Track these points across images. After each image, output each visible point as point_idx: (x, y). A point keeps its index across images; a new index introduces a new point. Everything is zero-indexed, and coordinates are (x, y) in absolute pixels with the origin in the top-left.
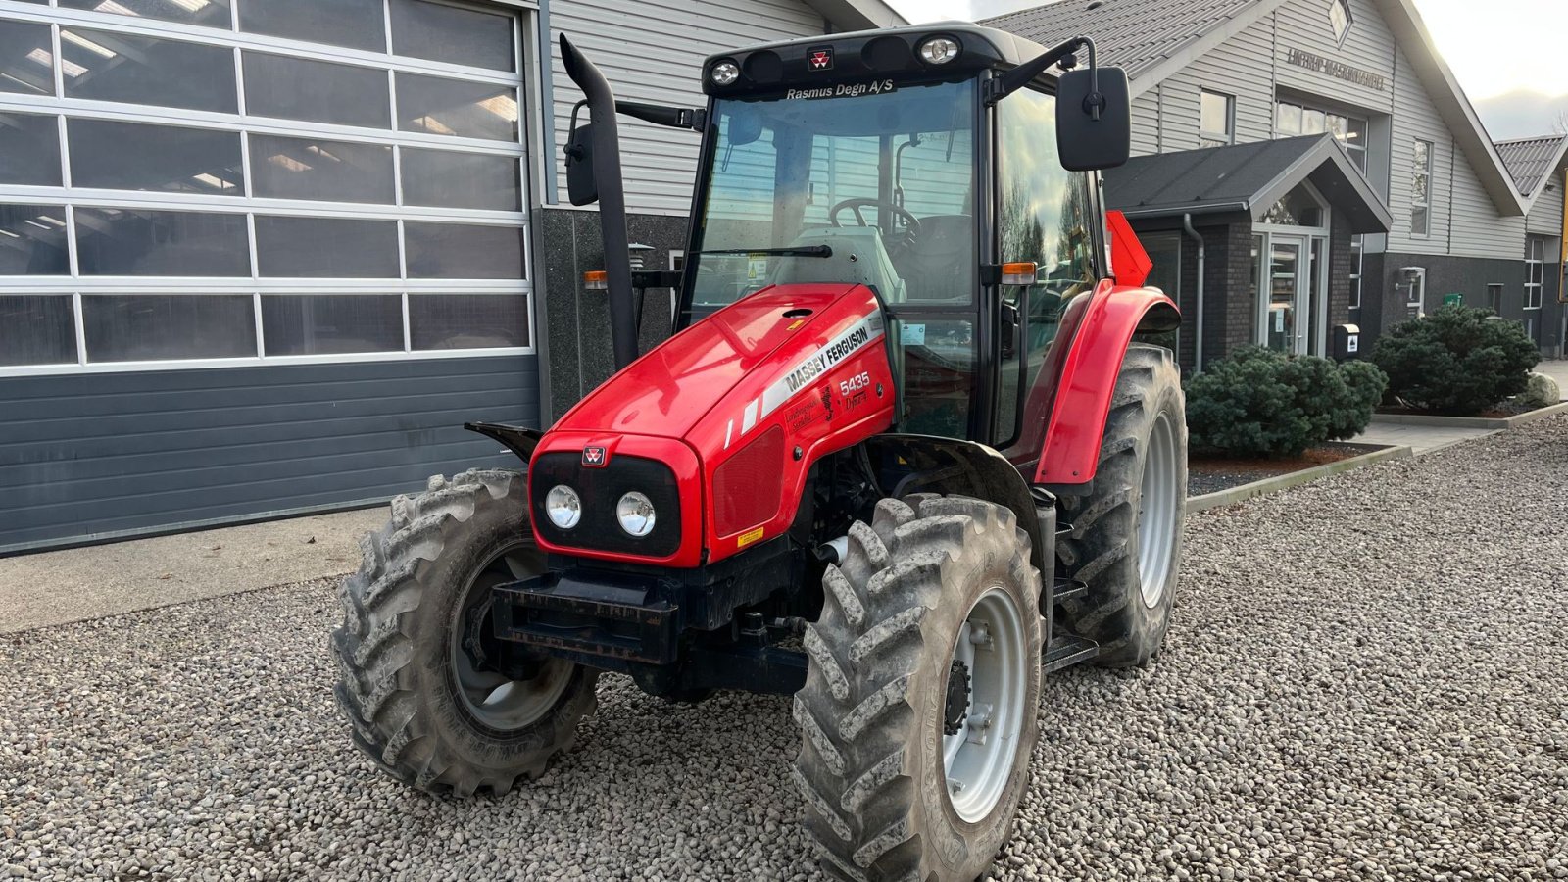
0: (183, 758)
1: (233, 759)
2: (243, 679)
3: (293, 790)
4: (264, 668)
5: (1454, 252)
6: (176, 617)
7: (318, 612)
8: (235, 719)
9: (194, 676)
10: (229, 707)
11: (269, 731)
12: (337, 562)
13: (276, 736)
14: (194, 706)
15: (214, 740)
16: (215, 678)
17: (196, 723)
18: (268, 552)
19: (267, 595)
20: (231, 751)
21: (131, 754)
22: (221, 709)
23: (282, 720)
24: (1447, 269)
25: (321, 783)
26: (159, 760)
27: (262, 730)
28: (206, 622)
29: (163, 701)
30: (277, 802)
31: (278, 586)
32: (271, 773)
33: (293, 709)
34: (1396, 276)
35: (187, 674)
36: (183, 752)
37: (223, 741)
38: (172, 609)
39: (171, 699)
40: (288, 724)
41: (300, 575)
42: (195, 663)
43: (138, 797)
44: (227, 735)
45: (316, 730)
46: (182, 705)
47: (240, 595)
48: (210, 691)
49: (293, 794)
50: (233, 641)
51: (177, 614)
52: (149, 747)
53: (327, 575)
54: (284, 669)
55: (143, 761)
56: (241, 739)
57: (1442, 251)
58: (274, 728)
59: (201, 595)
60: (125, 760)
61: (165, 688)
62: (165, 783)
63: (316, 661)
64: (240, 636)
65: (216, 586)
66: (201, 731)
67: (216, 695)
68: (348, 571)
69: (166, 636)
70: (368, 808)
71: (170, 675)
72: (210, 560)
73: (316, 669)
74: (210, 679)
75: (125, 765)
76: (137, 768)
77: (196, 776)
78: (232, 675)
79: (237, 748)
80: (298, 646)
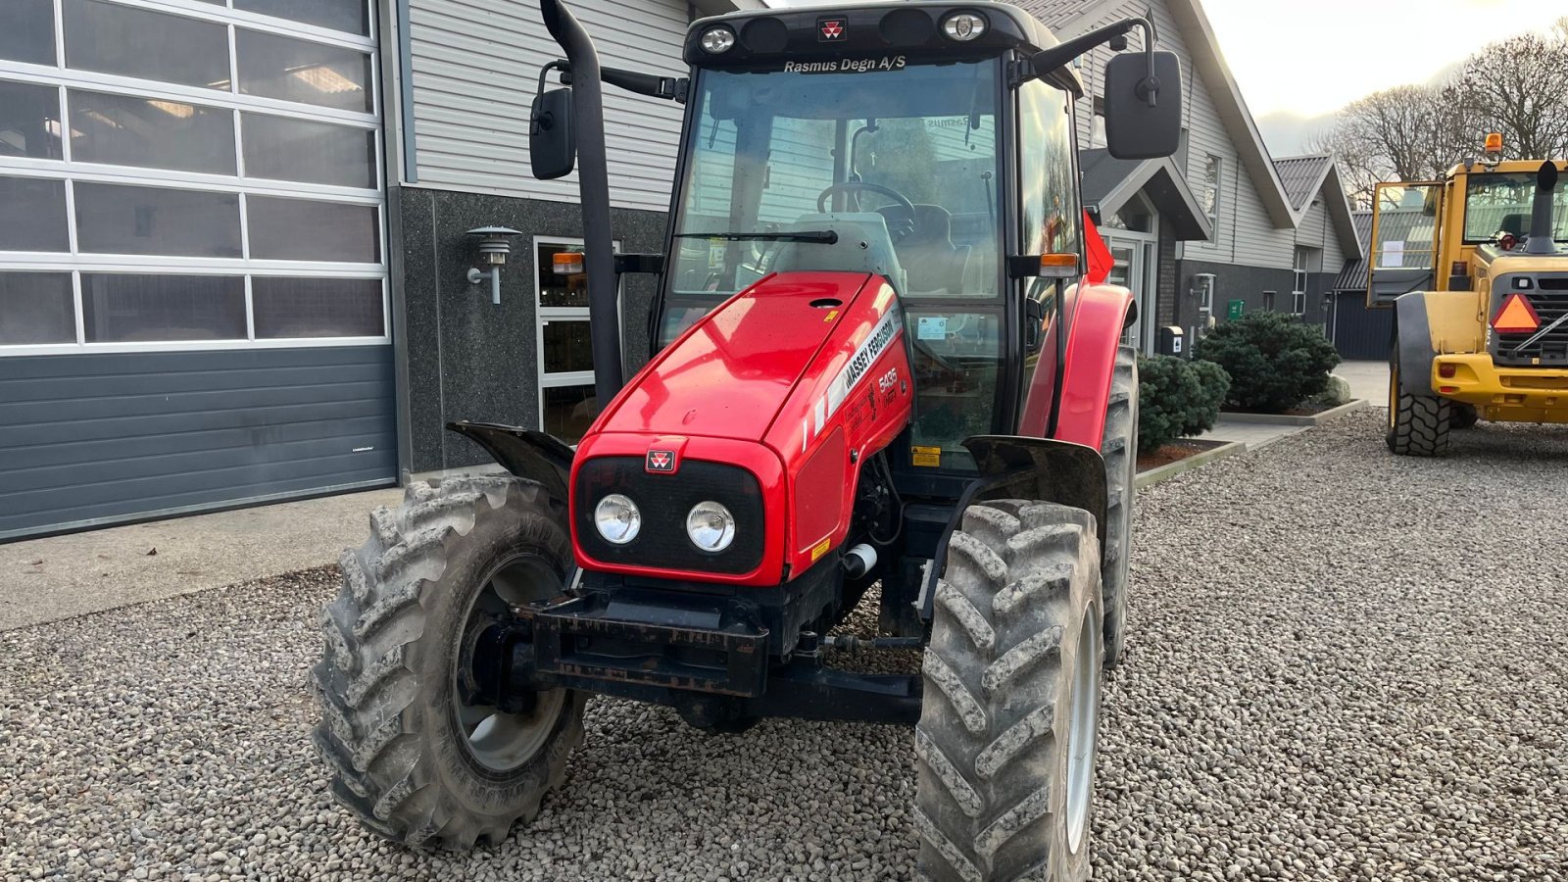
0: (87, 819)
1: (151, 816)
2: (128, 719)
3: (243, 852)
4: (151, 705)
5: (1238, 261)
6: (14, 645)
7: (191, 635)
8: (136, 768)
9: (65, 716)
10: (123, 754)
11: (183, 781)
12: (192, 577)
13: (194, 788)
14: (78, 754)
15: (119, 795)
16: (93, 719)
17: (89, 775)
18: (100, 567)
19: (117, 616)
20: (144, 807)
21: (20, 817)
22: (115, 757)
23: (196, 767)
24: (1233, 276)
25: (275, 842)
26: (58, 822)
27: (174, 780)
28: (55, 650)
29: (38, 749)
30: (226, 868)
31: (129, 606)
32: (208, 833)
33: (206, 753)
34: (1191, 281)
35: (56, 714)
36: (85, 811)
37: (129, 797)
38: (7, 636)
39: (47, 747)
40: (204, 771)
41: (152, 591)
42: (60, 700)
43: (48, 870)
44: (134, 788)
45: (243, 778)
46: (64, 753)
47: (85, 618)
48: (92, 734)
49: (243, 858)
50: (97, 673)
51: (15, 641)
52: (40, 807)
53: (186, 591)
54: (175, 705)
55: (39, 824)
56: (152, 792)
57: (1227, 260)
58: (189, 778)
59: (38, 619)
60: (16, 824)
61: (33, 733)
62: (78, 851)
63: (212, 694)
64: (104, 667)
65: (50, 609)
66: (98, 784)
67: (101, 739)
68: (209, 587)
69: (11, 668)
70: (340, 868)
71: (35, 715)
72: (34, 576)
73: (216, 703)
74: (87, 720)
75: (17, 829)
76: (34, 833)
77: (111, 840)
78: (112, 714)
79: (151, 804)
80: (181, 677)
